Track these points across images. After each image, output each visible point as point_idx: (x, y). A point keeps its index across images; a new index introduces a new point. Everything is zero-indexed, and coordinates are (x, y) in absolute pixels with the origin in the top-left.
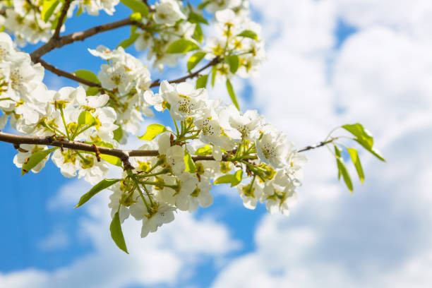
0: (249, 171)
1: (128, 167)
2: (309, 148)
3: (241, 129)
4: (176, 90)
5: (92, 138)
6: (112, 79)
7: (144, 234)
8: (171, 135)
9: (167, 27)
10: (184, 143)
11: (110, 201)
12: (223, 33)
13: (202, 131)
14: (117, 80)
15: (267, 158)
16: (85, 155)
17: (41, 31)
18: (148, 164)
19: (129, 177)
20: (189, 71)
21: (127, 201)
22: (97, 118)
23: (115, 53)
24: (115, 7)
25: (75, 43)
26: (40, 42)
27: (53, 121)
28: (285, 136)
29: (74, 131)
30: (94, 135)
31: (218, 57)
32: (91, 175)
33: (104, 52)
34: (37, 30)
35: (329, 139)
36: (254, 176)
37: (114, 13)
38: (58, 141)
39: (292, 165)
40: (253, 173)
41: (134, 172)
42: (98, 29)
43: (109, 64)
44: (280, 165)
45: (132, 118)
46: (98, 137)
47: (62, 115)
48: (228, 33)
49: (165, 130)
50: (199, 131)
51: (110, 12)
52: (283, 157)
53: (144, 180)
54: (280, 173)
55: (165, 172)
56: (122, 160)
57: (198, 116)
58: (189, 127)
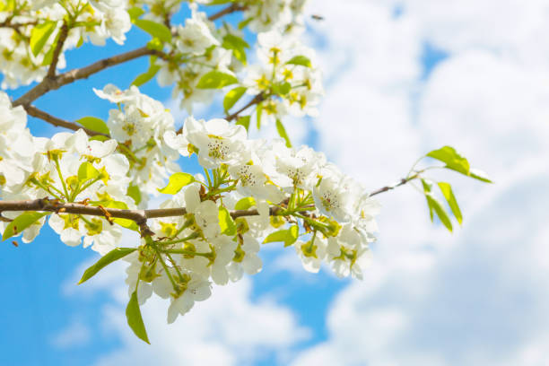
0: (307, 226)
1: (146, 233)
2: (386, 189)
3: (293, 175)
4: (204, 129)
5: (99, 195)
6: (124, 128)
7: (171, 319)
8: (202, 187)
9: (195, 57)
10: (217, 197)
11: (127, 276)
12: (268, 60)
13: (240, 181)
14: (130, 129)
15: (327, 210)
16: (90, 218)
17: (35, 68)
18: (174, 225)
19: (148, 245)
20: (226, 112)
21: (148, 275)
22: (103, 169)
23: (127, 95)
24: (126, 34)
25: (76, 82)
26: (34, 82)
27: (47, 174)
28: (351, 179)
29: (74, 189)
30: (101, 191)
31: (262, 93)
32: (100, 243)
33: (113, 93)
34: (31, 66)
35: (413, 174)
36: (315, 231)
37: (125, 42)
38: (51, 205)
39: (362, 216)
40: (312, 228)
41: (154, 238)
42: (106, 63)
43: (119, 109)
44: (346, 217)
45: (153, 175)
46: (106, 194)
47: (58, 167)
48: (274, 60)
49: (193, 180)
50: (236, 182)
51: (120, 40)
52: (349, 207)
53: (167, 248)
54: (346, 228)
55: (194, 236)
56: (138, 224)
57: (233, 161)
58: (224, 175)
